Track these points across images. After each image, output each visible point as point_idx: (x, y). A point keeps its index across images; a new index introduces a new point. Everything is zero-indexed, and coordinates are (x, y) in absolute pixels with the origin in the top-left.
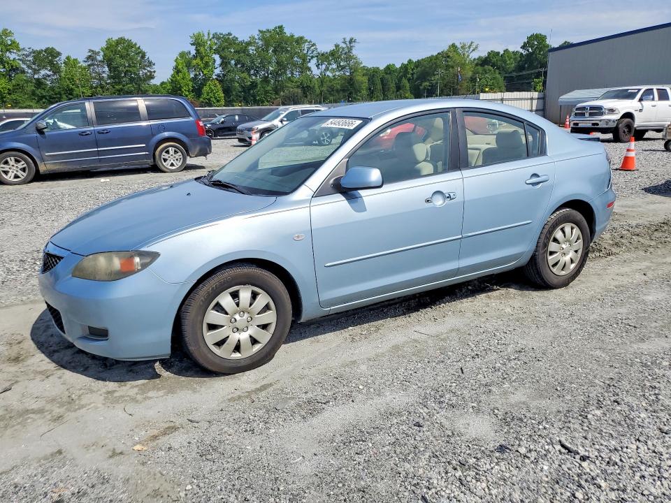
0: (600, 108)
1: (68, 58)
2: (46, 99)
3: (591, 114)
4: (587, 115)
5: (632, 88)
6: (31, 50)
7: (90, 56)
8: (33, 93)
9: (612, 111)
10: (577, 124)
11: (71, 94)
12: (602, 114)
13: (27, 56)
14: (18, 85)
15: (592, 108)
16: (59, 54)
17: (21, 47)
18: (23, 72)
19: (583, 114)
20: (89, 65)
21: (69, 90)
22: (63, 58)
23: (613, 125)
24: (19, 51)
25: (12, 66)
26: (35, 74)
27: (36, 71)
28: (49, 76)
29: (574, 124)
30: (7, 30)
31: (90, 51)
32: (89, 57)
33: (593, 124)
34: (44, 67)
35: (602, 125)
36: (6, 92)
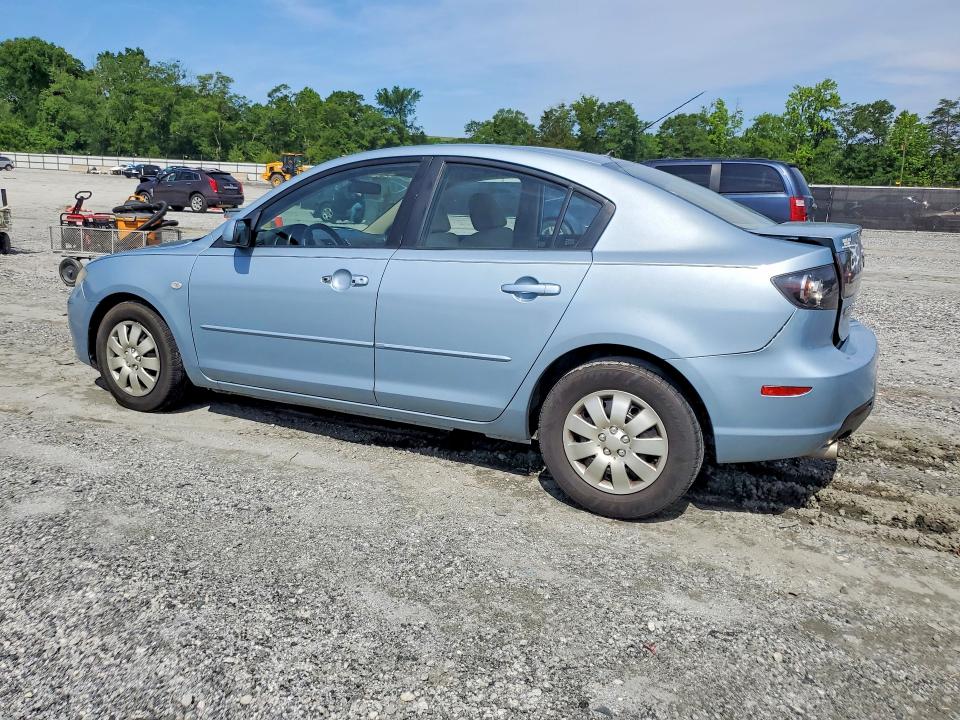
1: (904, 114)
2: (854, 172)
6: (855, 106)
7: (940, 109)
8: (839, 164)
11: (891, 166)
13: (846, 114)
14: (823, 153)
16: (892, 108)
17: (842, 103)
18: (835, 136)
20: (935, 123)
21: (890, 160)
22: (896, 114)
24: (838, 108)
25: (822, 129)
26: (849, 138)
27: (851, 135)
28: (868, 140)
30: (830, 80)
31: (943, 101)
32: (938, 112)
34: (865, 129)
36: (804, 162)
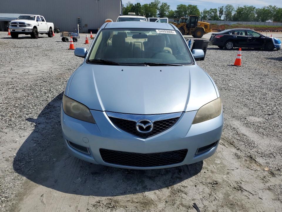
0: (24, 23)
3: (20, 26)
4: (18, 26)
5: (32, 16)
9: (29, 25)
10: (14, 30)
12: (25, 26)
15: (20, 23)
19: (16, 26)
23: (31, 31)
29: (13, 30)
33: (22, 30)
35: (26, 31)
